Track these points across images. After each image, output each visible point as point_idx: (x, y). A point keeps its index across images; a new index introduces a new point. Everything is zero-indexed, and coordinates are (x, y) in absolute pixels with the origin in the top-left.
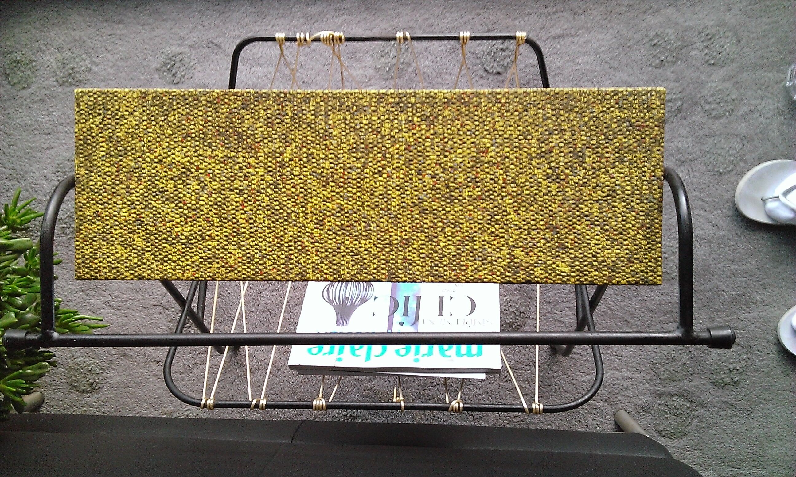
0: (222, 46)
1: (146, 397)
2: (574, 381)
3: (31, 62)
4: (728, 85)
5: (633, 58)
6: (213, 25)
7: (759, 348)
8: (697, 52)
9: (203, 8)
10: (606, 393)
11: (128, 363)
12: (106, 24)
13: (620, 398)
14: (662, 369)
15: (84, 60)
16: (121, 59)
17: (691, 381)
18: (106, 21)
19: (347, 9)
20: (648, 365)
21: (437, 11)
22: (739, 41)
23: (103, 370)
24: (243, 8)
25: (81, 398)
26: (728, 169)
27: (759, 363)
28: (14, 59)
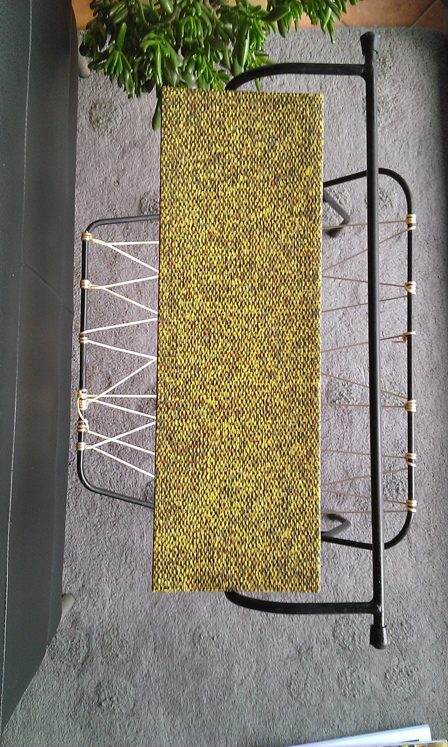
0: (398, 242)
1: (85, 170)
2: (101, 556)
3: (384, 74)
4: (368, 691)
5: (391, 605)
6: (417, 234)
7: (132, 724)
8: (396, 663)
9: (431, 226)
10: (90, 586)
11: (117, 154)
12: (417, 140)
13: (86, 599)
14: (112, 637)
15: (386, 120)
16: (387, 154)
17: (102, 663)
18: (420, 141)
19: (431, 353)
20: (116, 623)
21: (431, 432)
22: (406, 699)
23: (111, 132)
24: (431, 261)
25: (85, 111)
26: (293, 692)
27: (118, 724)
28: (387, 60)
